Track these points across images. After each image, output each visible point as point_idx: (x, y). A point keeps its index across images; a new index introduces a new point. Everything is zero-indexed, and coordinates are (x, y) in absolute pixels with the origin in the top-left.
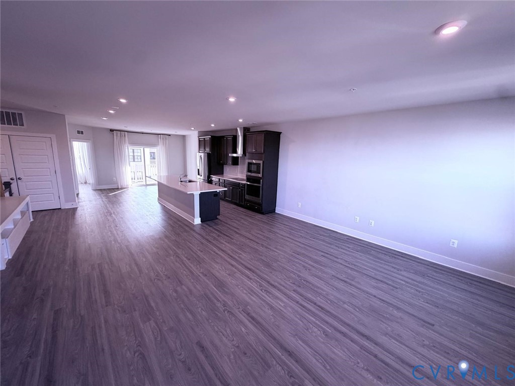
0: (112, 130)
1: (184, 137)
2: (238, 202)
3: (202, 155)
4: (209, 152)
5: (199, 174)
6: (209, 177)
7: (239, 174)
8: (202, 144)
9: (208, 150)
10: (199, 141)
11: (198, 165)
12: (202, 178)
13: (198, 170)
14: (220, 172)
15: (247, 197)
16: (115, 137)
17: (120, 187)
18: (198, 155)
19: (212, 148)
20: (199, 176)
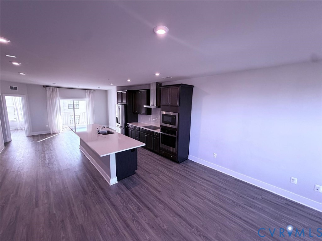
0: (45, 87)
1: (106, 91)
2: (153, 149)
3: (120, 106)
4: (126, 104)
5: (117, 122)
6: (126, 125)
7: (151, 122)
8: (120, 96)
9: (125, 102)
10: (118, 94)
11: (117, 114)
12: (120, 125)
13: (117, 118)
14: (136, 120)
15: (161, 145)
16: (47, 92)
17: (52, 133)
18: (117, 106)
19: (128, 101)
20: (117, 124)
